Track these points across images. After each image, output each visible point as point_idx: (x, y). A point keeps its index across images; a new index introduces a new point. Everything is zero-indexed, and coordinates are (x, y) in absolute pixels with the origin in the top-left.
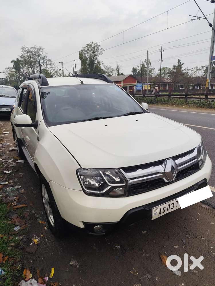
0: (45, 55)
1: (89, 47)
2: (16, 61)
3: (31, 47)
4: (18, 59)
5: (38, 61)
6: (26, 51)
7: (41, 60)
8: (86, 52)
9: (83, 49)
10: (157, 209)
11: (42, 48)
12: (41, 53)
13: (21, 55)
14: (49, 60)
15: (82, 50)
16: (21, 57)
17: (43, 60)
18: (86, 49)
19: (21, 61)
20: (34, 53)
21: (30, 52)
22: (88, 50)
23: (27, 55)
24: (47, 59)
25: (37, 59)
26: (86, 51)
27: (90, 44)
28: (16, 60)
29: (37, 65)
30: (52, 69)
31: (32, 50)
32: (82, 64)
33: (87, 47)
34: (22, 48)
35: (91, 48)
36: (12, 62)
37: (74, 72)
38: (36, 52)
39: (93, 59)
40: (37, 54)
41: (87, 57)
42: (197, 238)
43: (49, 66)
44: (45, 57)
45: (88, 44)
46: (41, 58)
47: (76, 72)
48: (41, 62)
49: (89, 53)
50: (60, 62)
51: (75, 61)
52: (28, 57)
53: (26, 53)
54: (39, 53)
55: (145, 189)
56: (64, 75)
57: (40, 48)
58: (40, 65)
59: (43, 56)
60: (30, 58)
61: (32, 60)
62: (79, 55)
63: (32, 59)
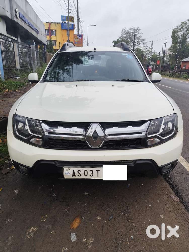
0: (140, 35)
1: (183, 25)
2: (116, 42)
3: (130, 28)
4: (118, 39)
5: (133, 41)
6: (126, 32)
7: (136, 40)
8: (179, 31)
9: (176, 27)
10: (69, 169)
11: (139, 29)
12: (137, 33)
13: (120, 36)
14: (143, 40)
15: (175, 29)
16: (120, 38)
17: (138, 40)
18: (180, 27)
19: (120, 41)
20: (131, 34)
21: (128, 33)
22: (182, 28)
23: (125, 35)
24: (142, 38)
25: (132, 39)
26: (180, 29)
27: (185, 22)
28: (116, 40)
29: (132, 44)
30: (145, 48)
31: (130, 31)
32: (173, 42)
33: (181, 25)
34: (123, 30)
35: (185, 26)
36: (113, 42)
37: (163, 50)
38: (133, 33)
39: (185, 37)
40: (133, 35)
41: (180, 35)
42: (128, 221)
43: (142, 45)
44: (140, 37)
45: (183, 23)
46: (136, 38)
47: (165, 50)
48: (135, 41)
49: (183, 31)
50: (150, 41)
51: (166, 39)
52: (126, 38)
53: (125, 34)
54: (135, 33)
55: (63, 147)
56: (155, 54)
57: (137, 29)
58: (134, 44)
59: (138, 36)
60: (127, 38)
61: (128, 41)
62: (172, 33)
63: (129, 39)
